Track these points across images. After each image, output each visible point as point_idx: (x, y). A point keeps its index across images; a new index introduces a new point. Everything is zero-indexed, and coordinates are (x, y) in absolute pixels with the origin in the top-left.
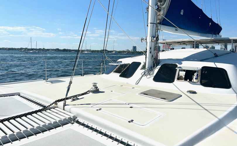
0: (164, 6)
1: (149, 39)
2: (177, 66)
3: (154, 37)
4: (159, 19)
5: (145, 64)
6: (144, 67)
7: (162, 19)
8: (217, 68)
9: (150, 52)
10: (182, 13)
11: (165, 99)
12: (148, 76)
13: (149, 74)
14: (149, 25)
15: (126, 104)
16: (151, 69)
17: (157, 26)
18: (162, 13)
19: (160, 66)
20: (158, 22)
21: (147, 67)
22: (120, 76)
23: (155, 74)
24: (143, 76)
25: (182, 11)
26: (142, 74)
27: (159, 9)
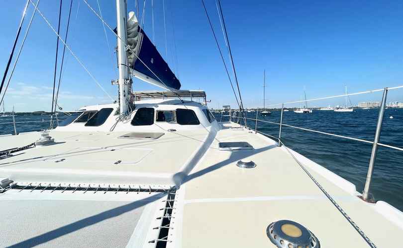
0: (135, 49)
1: (121, 81)
2: (153, 109)
3: (127, 80)
4: (131, 63)
5: (119, 110)
6: (118, 113)
7: (133, 63)
8: (187, 110)
9: (124, 96)
10: (152, 62)
11: (150, 137)
12: (125, 121)
13: (126, 119)
14: (120, 66)
15: (102, 148)
16: (127, 113)
17: (129, 70)
18: (132, 56)
19: (136, 110)
20: (130, 65)
21: (121, 111)
22: (86, 125)
23: (132, 118)
24: (118, 121)
25: (152, 59)
26: (117, 119)
27: (129, 53)
